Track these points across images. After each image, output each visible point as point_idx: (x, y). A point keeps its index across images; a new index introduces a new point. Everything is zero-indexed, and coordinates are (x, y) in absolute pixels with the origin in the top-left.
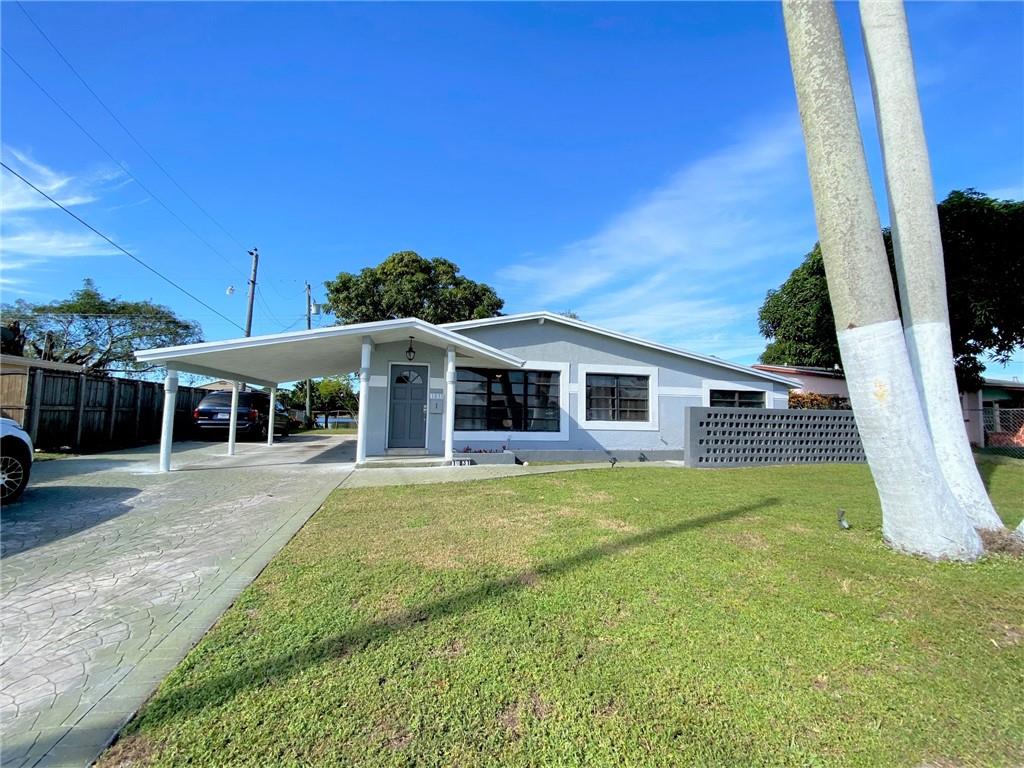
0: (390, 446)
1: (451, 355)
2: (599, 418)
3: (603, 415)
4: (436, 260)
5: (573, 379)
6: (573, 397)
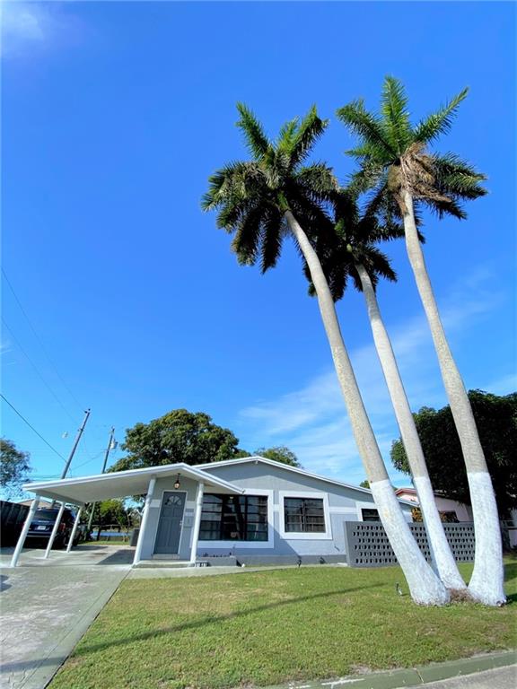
0: (155, 553)
1: (201, 486)
2: (294, 530)
3: (296, 528)
4: (198, 414)
5: (276, 502)
6: (276, 514)
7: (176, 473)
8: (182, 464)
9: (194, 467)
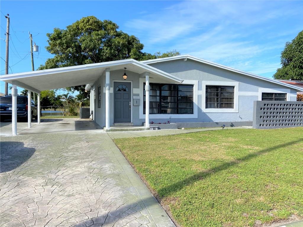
0: (115, 122)
1: (147, 77)
7: (122, 68)
8: (132, 60)
9: (141, 62)
